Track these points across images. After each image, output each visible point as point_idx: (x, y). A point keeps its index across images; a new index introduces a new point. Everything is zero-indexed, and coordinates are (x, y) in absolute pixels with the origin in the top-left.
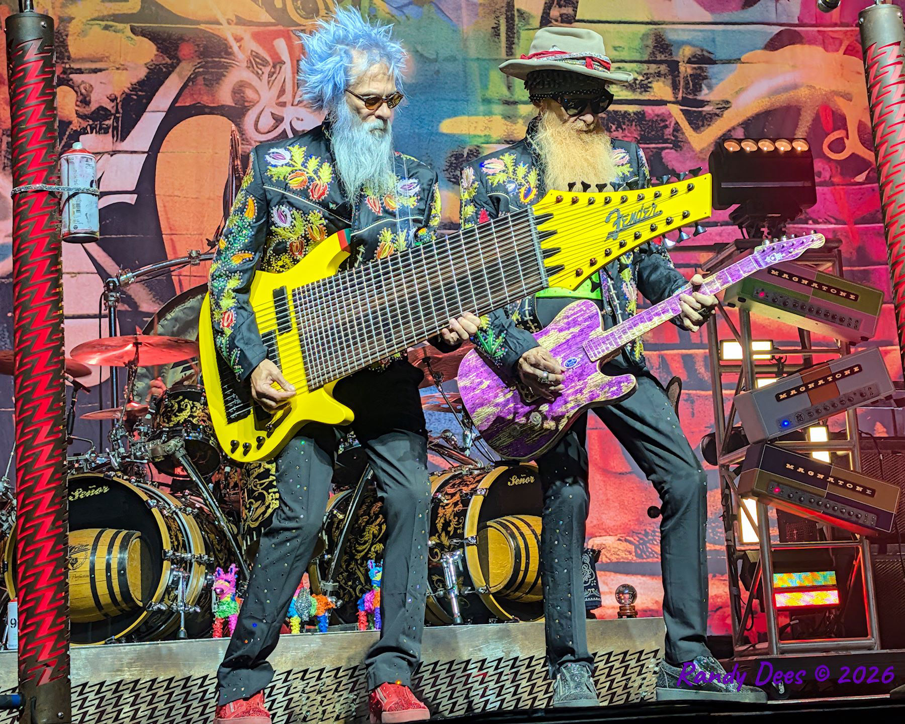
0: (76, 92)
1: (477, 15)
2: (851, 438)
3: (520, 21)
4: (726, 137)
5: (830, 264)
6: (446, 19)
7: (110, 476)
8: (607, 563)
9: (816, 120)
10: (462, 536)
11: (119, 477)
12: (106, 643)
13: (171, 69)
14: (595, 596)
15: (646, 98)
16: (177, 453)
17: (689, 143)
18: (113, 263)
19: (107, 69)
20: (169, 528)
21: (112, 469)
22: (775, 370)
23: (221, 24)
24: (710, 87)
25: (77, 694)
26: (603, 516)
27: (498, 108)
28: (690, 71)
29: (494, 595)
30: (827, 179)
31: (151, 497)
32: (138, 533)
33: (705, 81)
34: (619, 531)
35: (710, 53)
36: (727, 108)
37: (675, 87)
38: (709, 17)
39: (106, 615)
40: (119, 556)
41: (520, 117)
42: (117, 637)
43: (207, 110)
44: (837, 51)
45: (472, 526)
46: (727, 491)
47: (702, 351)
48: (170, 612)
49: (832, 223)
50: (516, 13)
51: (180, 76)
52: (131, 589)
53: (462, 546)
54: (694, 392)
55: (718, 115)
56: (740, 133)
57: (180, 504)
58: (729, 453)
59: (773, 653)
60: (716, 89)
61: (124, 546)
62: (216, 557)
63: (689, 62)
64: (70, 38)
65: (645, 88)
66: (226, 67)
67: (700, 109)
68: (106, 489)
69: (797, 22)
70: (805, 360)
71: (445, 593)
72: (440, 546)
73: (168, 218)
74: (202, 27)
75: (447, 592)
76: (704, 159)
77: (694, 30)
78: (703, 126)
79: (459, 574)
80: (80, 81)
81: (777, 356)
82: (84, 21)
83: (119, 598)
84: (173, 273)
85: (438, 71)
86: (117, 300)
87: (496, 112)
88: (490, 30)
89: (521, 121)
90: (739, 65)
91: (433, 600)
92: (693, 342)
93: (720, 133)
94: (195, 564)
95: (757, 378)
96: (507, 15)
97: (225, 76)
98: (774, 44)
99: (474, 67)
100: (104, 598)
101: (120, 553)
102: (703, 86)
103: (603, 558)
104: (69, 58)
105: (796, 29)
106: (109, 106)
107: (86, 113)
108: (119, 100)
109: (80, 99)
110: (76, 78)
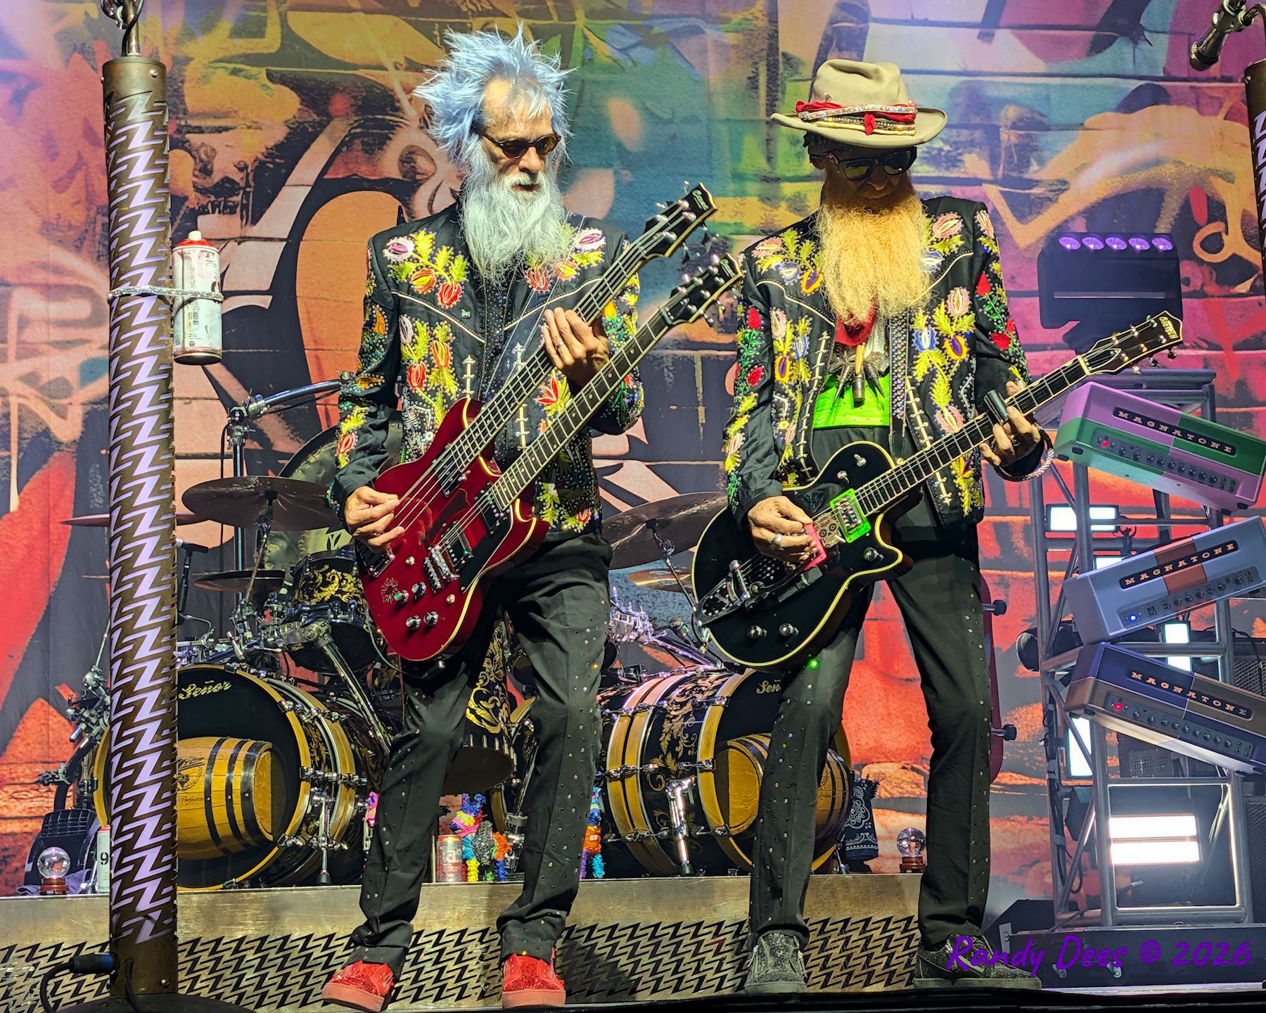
0: (193, 157)
1: (728, 60)
2: (1220, 639)
3: (785, 69)
4: (1061, 231)
5: (1198, 405)
6: (685, 66)
7: (232, 669)
8: (887, 799)
9: (1186, 208)
10: (693, 759)
11: (243, 670)
12: (224, 888)
13: (319, 128)
14: (871, 843)
15: (954, 175)
16: (321, 640)
17: (1011, 237)
18: (240, 386)
19: (235, 128)
20: (309, 739)
21: (235, 659)
22: (1121, 546)
23: (386, 70)
24: (1041, 162)
25: (185, 953)
26: (883, 736)
27: (753, 187)
28: (1014, 140)
29: (735, 837)
30: (1198, 288)
31: (286, 698)
32: (268, 745)
33: (1034, 153)
34: (904, 756)
35: (1042, 115)
36: (1063, 191)
37: (994, 161)
38: (1041, 66)
39: (225, 850)
40: (242, 774)
41: (783, 199)
42: (238, 880)
43: (365, 185)
44: (1216, 114)
45: (708, 745)
46: (1051, 707)
47: (1021, 518)
48: (309, 849)
49: (1202, 348)
50: (781, 59)
51: (331, 139)
52: (258, 817)
53: (693, 772)
54: (1009, 573)
55: (1049, 199)
56: (1080, 225)
57: (323, 708)
58: (1054, 655)
59: (1107, 925)
60: (1049, 166)
61: (249, 762)
62: (369, 778)
63: (1014, 126)
64: (186, 85)
65: (954, 162)
66: (392, 127)
67: (1027, 191)
68: (227, 686)
69: (1162, 74)
70: (1161, 533)
71: (669, 834)
72: (664, 770)
73: (312, 328)
74: (361, 72)
75: (673, 832)
76: (1030, 260)
77: (1022, 84)
78: (1030, 214)
79: (689, 809)
80: (199, 143)
81: (1124, 527)
82: (206, 63)
83: (242, 828)
84: (318, 402)
85: (674, 137)
86: (245, 436)
87: (751, 191)
88: (745, 81)
89: (784, 204)
90: (1081, 132)
91: (653, 842)
92: (1009, 505)
93: (1053, 224)
94: (342, 788)
95: (1096, 556)
96: (768, 61)
97: (390, 139)
98: (1131, 104)
99: (723, 130)
100: (223, 829)
101: (245, 769)
102: (1032, 160)
103: (881, 792)
104: (185, 112)
105: (1161, 83)
106: (237, 177)
107: (207, 186)
108: (250, 168)
109: (198, 167)
110: (194, 139)
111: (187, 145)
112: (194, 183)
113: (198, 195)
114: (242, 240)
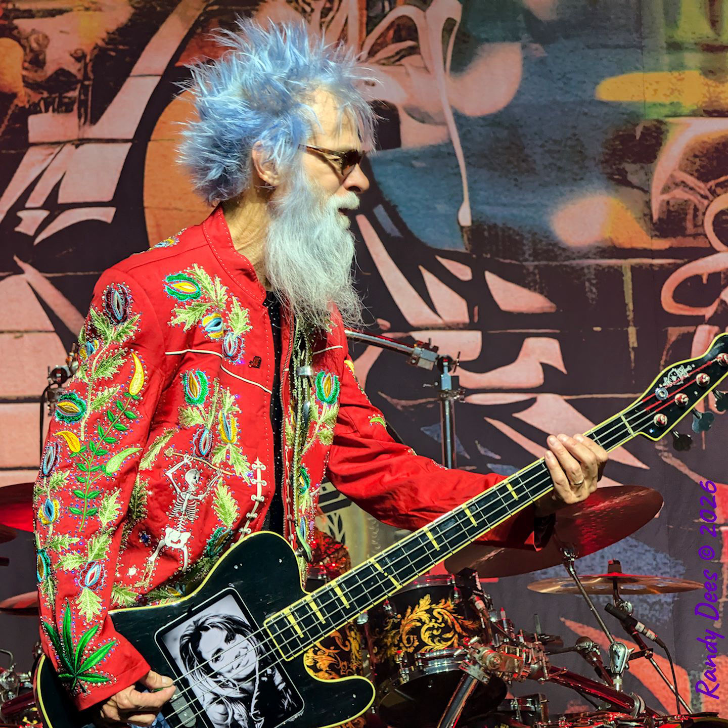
0: (23, 46)
13: (168, 8)
19: (71, 10)
51: (183, 18)
80: (29, 30)
106: (74, 68)
107: (39, 80)
108: (88, 58)
109: (28, 59)
110: (23, 24)
111: (15, 32)
112: (24, 77)
113: (29, 91)
114: (80, 142)
